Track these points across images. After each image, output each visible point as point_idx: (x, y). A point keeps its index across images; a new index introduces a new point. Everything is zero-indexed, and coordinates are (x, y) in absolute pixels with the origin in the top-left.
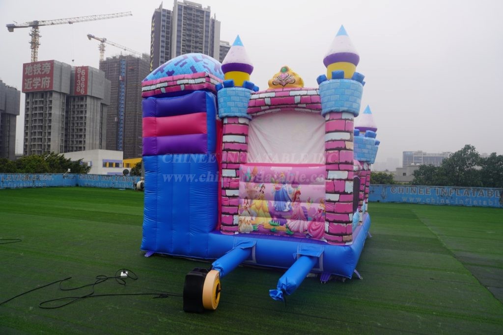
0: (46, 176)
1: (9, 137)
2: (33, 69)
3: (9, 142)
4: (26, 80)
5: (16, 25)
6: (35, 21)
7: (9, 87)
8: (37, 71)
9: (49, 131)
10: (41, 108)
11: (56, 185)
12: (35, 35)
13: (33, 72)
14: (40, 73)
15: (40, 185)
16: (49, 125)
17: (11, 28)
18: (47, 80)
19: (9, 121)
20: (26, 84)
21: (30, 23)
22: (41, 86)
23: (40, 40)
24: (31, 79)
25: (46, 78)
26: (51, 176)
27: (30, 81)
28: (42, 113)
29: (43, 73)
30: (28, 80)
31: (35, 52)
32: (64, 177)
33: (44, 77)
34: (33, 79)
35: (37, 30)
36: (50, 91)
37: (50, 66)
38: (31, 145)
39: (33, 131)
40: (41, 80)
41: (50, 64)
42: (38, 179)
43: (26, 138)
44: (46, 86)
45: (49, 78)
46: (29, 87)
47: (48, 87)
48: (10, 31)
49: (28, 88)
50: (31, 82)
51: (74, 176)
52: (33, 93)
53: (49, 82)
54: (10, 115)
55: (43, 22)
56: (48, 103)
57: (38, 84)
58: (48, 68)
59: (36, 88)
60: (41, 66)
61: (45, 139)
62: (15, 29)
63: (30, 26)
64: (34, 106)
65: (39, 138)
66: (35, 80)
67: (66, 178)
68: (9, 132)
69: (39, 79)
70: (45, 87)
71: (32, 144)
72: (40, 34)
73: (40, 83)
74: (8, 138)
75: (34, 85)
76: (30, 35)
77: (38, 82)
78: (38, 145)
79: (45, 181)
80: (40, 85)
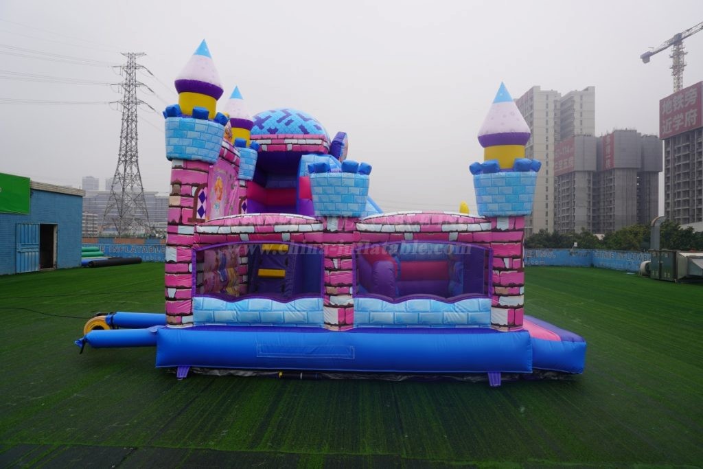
0: (544, 252)
1: (649, 202)
2: (673, 103)
3: (649, 209)
4: (664, 122)
5: (652, 51)
6: (676, 36)
7: (647, 136)
8: (677, 106)
9: (699, 188)
10: (687, 156)
11: (560, 264)
12: (678, 55)
13: (673, 108)
14: (682, 107)
15: (537, 263)
16: (699, 179)
17: (646, 58)
18: (692, 114)
19: (649, 181)
20: (664, 127)
21: (669, 41)
22: (684, 125)
23: (686, 59)
24: (671, 118)
25: (692, 111)
26: (552, 253)
27: (669, 121)
28: (688, 164)
29: (686, 105)
30: (667, 120)
31: (678, 79)
32: (571, 254)
33: (689, 110)
34: (673, 117)
35: (680, 46)
36: (697, 129)
37: (695, 93)
38: (675, 211)
39: (676, 191)
40: (684, 117)
41: (695, 89)
42: (534, 255)
43: (668, 201)
44: (691, 124)
45: (696, 110)
46: (668, 130)
47: (694, 124)
48: (645, 63)
49: (667, 133)
50: (670, 123)
51: (588, 253)
52: (674, 138)
53: (695, 115)
54: (649, 173)
55: (688, 30)
56: (696, 147)
57: (681, 122)
58: (694, 95)
59: (677, 129)
60: (683, 96)
61: (694, 200)
62: (651, 57)
63: (670, 45)
64: (676, 155)
65: (684, 201)
66: (675, 118)
67: (573, 255)
68: (649, 195)
69: (681, 116)
70: (689, 125)
71: (676, 209)
72: (685, 50)
73: (683, 120)
74: (648, 204)
75: (674, 126)
76: (671, 57)
77: (680, 121)
78: (685, 210)
79: (542, 259)
80: (683, 123)
